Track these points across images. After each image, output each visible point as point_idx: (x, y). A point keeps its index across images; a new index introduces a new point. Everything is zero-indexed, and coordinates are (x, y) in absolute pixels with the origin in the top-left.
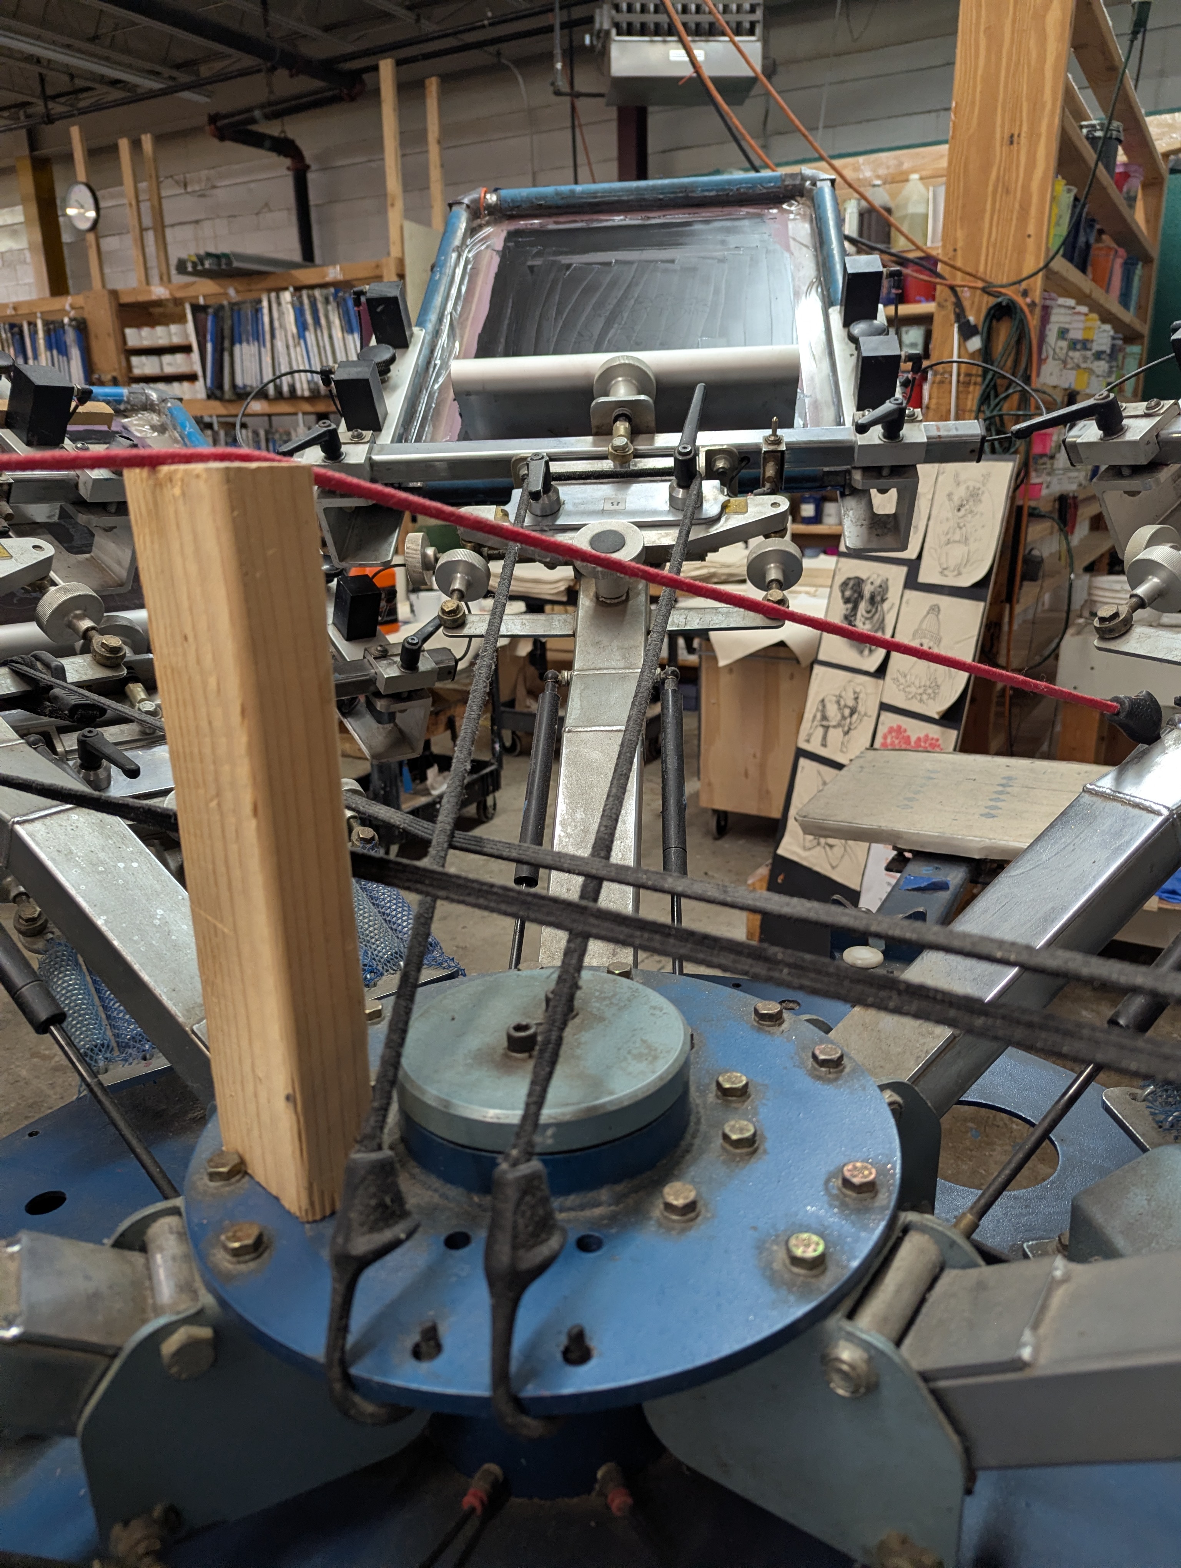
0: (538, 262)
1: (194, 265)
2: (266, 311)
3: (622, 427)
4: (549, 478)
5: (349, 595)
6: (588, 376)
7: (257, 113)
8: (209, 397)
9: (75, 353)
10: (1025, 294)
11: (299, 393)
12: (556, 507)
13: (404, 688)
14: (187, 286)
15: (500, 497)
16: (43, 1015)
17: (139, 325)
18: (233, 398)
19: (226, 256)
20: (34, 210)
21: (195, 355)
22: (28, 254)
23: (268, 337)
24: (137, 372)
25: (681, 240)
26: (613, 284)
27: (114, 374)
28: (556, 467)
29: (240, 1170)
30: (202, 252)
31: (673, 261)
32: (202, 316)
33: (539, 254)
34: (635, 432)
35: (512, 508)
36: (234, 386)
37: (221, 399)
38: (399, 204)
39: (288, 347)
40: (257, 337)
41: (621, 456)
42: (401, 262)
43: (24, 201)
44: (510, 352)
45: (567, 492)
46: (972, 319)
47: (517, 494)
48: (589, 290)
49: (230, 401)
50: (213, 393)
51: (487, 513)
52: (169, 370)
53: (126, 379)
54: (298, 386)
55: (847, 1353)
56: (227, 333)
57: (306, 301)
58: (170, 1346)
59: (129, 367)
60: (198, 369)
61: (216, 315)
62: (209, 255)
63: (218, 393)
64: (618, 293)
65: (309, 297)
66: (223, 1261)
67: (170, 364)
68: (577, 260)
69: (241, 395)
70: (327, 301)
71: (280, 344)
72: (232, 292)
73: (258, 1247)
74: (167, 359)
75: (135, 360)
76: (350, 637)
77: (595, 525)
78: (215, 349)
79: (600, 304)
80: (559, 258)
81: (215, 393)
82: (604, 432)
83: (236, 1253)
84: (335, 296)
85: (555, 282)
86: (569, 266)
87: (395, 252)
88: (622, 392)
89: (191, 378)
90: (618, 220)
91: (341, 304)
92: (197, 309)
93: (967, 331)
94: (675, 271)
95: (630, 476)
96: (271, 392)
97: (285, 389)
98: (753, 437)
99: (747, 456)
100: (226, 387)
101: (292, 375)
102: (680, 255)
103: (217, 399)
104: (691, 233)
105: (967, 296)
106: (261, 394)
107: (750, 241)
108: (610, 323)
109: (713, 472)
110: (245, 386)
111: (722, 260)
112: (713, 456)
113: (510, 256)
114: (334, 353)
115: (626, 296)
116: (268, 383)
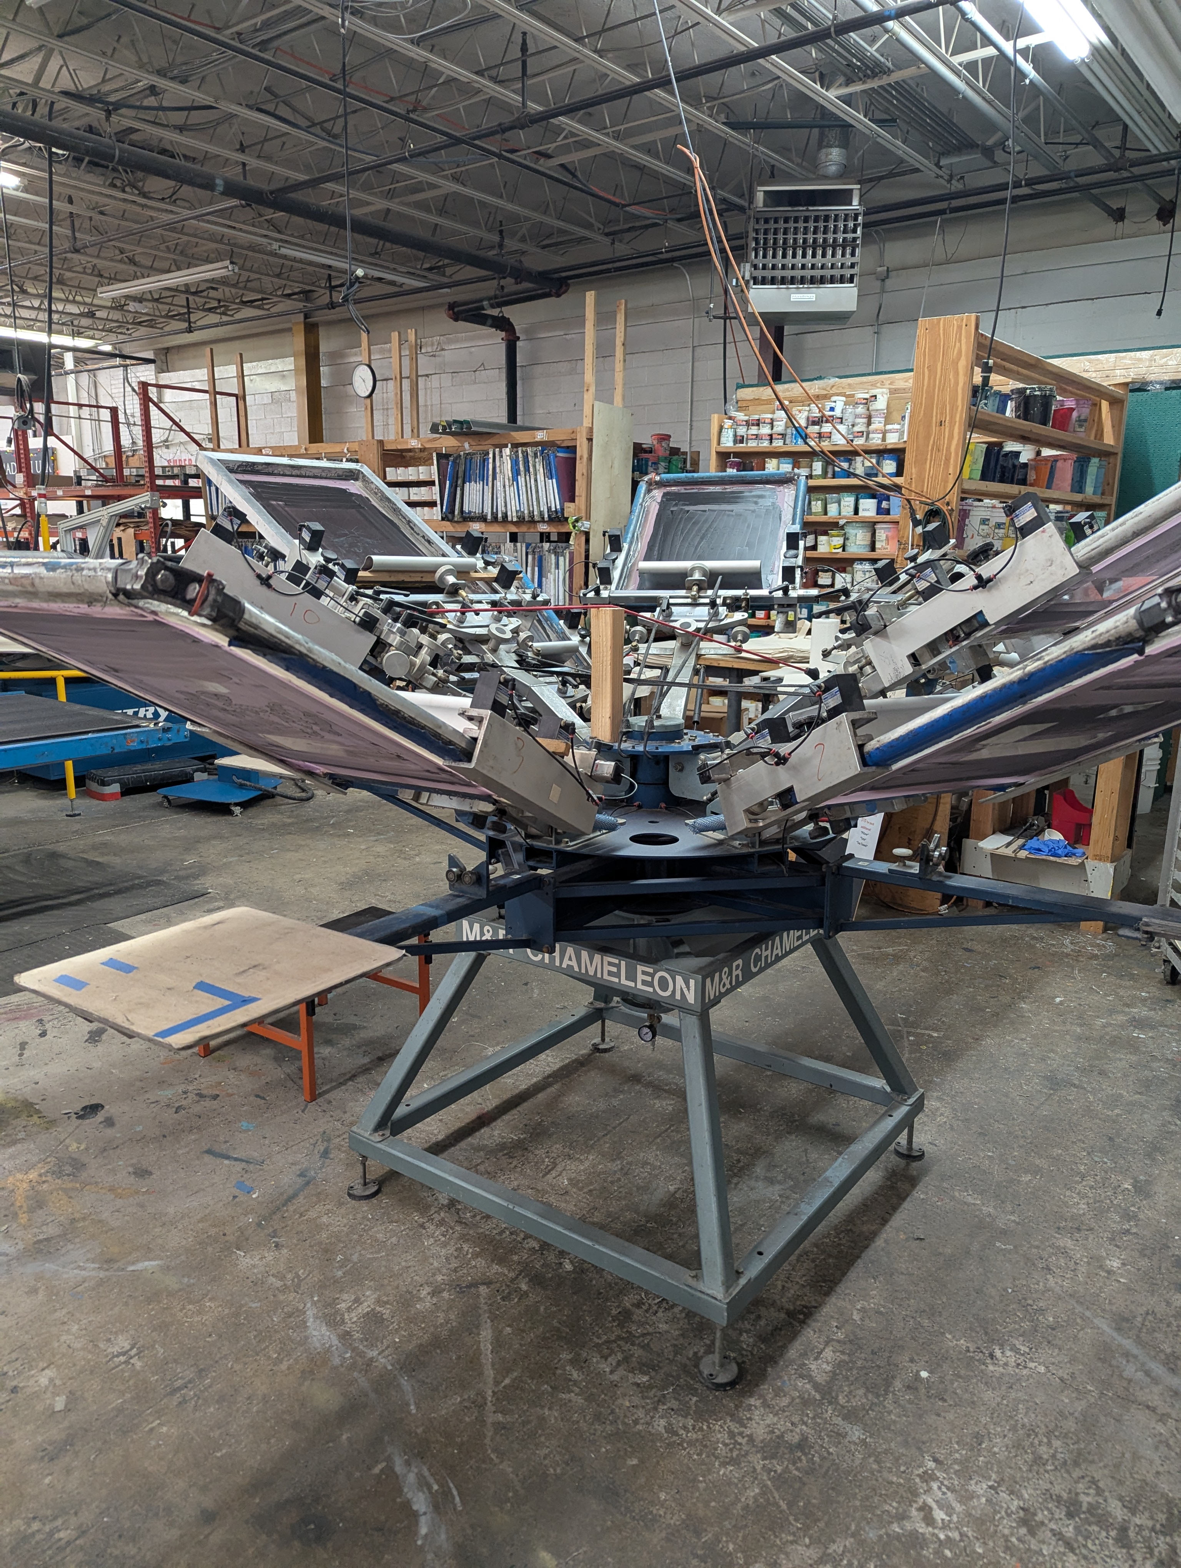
0: (675, 509)
1: (444, 428)
2: (491, 461)
3: (695, 588)
4: (669, 605)
6: (686, 569)
7: (485, 303)
8: (443, 519)
10: (948, 504)
11: (510, 519)
12: (670, 614)
14: (435, 440)
15: (652, 609)
17: (396, 466)
18: (460, 520)
19: (467, 422)
20: (302, 362)
21: (436, 489)
22: (293, 395)
23: (490, 479)
25: (738, 500)
26: (706, 521)
28: (672, 601)
30: (450, 419)
31: (732, 511)
32: (444, 461)
33: (676, 505)
34: (700, 589)
35: (656, 614)
36: (461, 511)
37: (451, 521)
38: (593, 389)
39: (504, 486)
40: (483, 478)
41: (694, 598)
42: (591, 430)
43: (294, 355)
44: (660, 559)
45: (674, 609)
46: (918, 517)
47: (658, 609)
48: (695, 523)
49: (457, 522)
50: (446, 516)
51: (648, 615)
52: (414, 498)
54: (509, 513)
56: (461, 474)
57: (520, 455)
60: (437, 498)
61: (454, 462)
62: (455, 421)
63: (450, 516)
64: (707, 525)
65: (523, 452)
67: (416, 494)
68: (691, 508)
69: (467, 518)
70: (536, 456)
71: (499, 484)
72: (466, 445)
74: (413, 490)
77: (682, 620)
78: (451, 486)
79: (699, 530)
80: (684, 507)
81: (448, 516)
82: (690, 589)
84: (542, 452)
85: (682, 518)
86: (688, 511)
87: (586, 423)
88: (697, 576)
89: (432, 504)
90: (712, 489)
91: (546, 459)
92: (440, 456)
93: (916, 523)
94: (733, 515)
95: (695, 604)
96: (489, 517)
97: (500, 515)
98: (739, 593)
99: (737, 599)
100: (456, 512)
101: (506, 506)
102: (736, 508)
103: (448, 520)
104: (743, 497)
105: (916, 505)
106: (482, 518)
107: (768, 502)
108: (702, 539)
109: (724, 604)
110: (470, 512)
111: (754, 511)
112: (725, 599)
113: (663, 505)
114: (537, 492)
115: (710, 527)
116: (488, 510)
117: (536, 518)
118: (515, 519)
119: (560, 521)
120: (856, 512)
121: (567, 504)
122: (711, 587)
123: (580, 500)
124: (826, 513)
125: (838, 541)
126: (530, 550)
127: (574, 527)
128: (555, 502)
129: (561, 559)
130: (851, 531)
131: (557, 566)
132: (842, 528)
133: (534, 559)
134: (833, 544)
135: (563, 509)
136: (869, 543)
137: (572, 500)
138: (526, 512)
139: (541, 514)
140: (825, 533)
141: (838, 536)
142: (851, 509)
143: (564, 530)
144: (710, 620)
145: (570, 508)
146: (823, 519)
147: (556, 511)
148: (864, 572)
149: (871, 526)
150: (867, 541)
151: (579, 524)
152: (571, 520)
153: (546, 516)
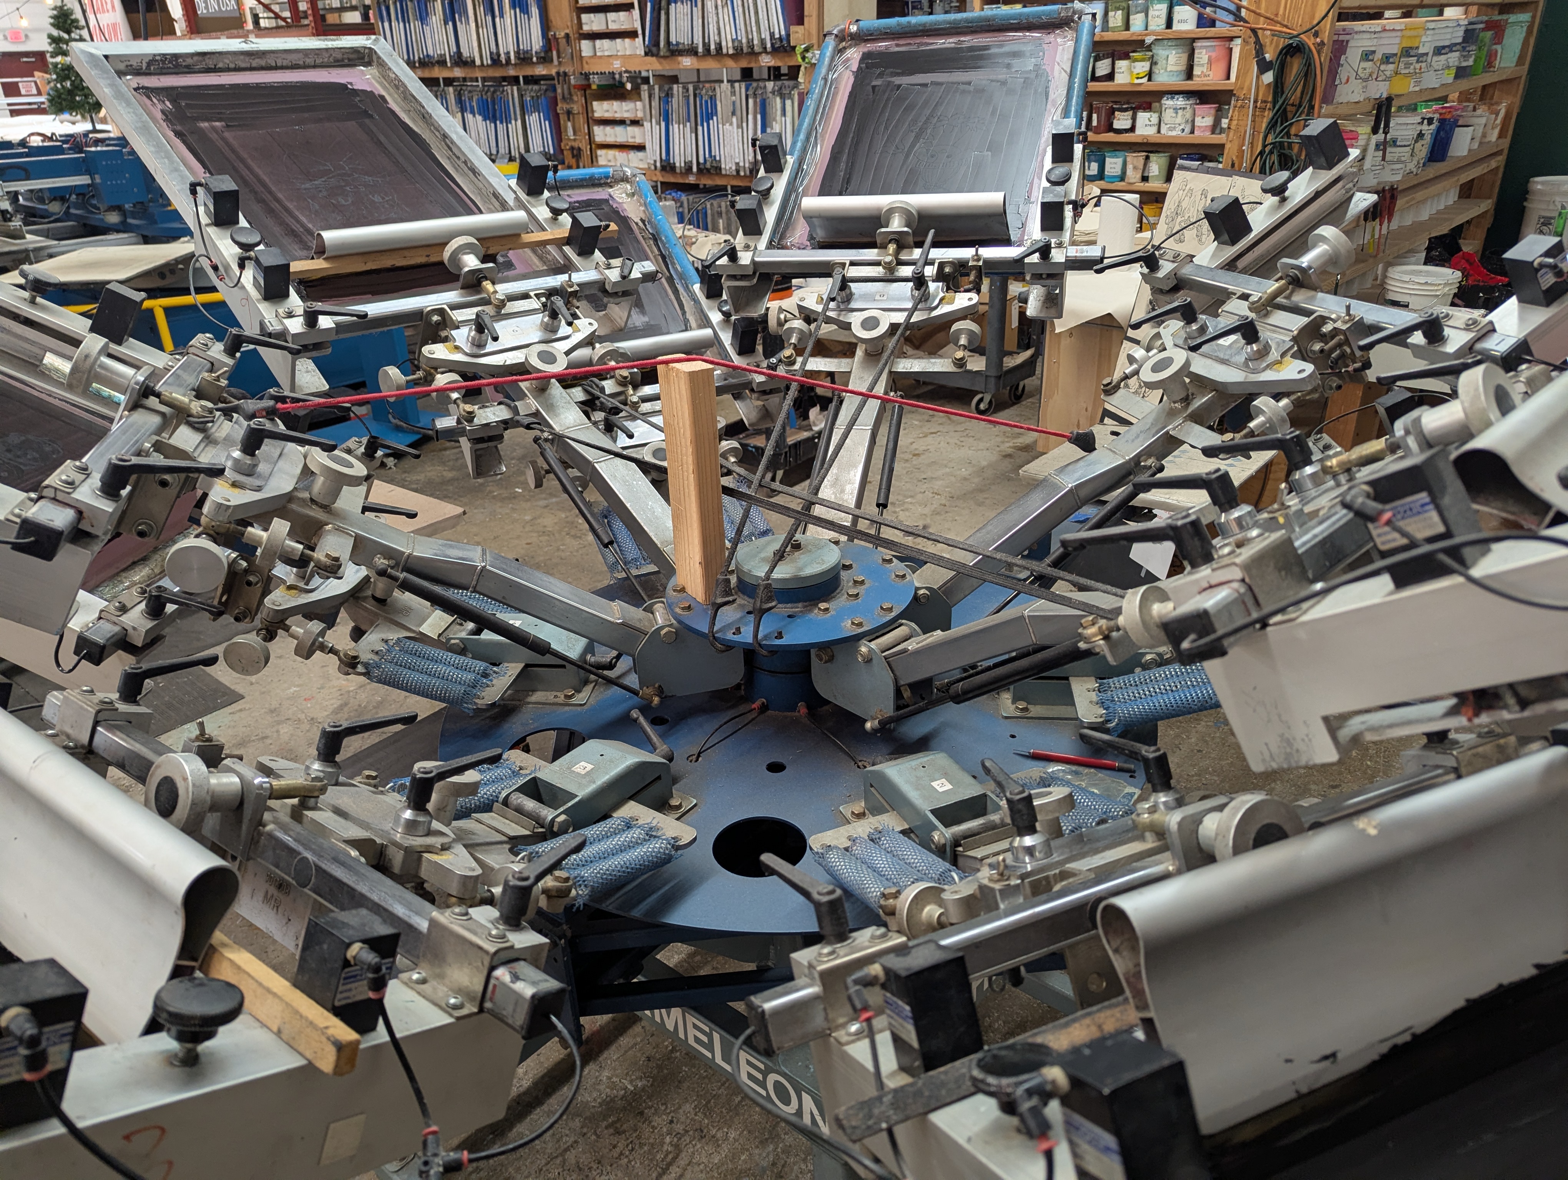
0: (879, 82)
3: (892, 247)
4: (847, 279)
5: (740, 330)
8: (646, 54)
9: (535, 11)
10: (1316, 33)
11: (724, 51)
12: (848, 298)
13: (767, 388)
16: (606, 541)
18: (668, 54)
21: (636, 12)
24: (586, 28)
25: (981, 63)
26: (926, 103)
27: (567, 31)
28: (853, 272)
29: (683, 590)
31: (969, 83)
33: (881, 75)
34: (899, 250)
36: (668, 42)
37: (657, 55)
39: (716, 7)
41: (889, 266)
45: (854, 287)
46: (1268, 56)
48: (909, 108)
49: (664, 57)
50: (650, 51)
52: (613, 27)
53: (576, 36)
54: (724, 44)
55: (864, 649)
58: (663, 632)
59: (580, 24)
60: (638, 26)
63: (654, 50)
64: (927, 112)
66: (678, 610)
67: (614, 21)
68: (905, 80)
69: (675, 51)
73: (689, 608)
74: (612, 16)
75: (584, 17)
76: (740, 353)
77: (867, 311)
78: (653, 8)
79: (915, 121)
80: (893, 79)
81: (652, 50)
82: (884, 247)
83: (683, 609)
85: (888, 99)
86: (899, 86)
88: (896, 225)
89: (632, 34)
90: (939, 42)
93: (1263, 66)
94: (969, 92)
95: (891, 278)
96: (700, 50)
97: (713, 47)
98: (966, 253)
99: (961, 266)
100: (662, 44)
101: (719, 34)
102: (976, 77)
103: (653, 55)
104: (989, 57)
105: (1266, 37)
106: (692, 51)
107: (1029, 64)
108: (917, 138)
109: (940, 276)
110: (678, 44)
111: (1004, 83)
112: (942, 265)
113: (861, 76)
114: (757, 13)
115: (931, 115)
116: (698, 40)
117: (757, 49)
118: (731, 52)
119: (786, 51)
120: (1169, 24)
121: (793, 28)
122: (919, 244)
123: (811, 21)
124: (1127, 27)
125: (1142, 67)
126: (750, 92)
127: (804, 58)
128: (779, 27)
129: (788, 103)
130: (1160, 52)
131: (784, 113)
132: (1149, 48)
133: (755, 103)
134: (1136, 71)
135: (788, 35)
136: (1184, 68)
137: (800, 21)
138: (744, 41)
139: (762, 42)
140: (1126, 56)
141: (1143, 60)
142: (1163, 21)
143: (792, 63)
144: (915, 309)
145: (798, 34)
146: (1124, 36)
147: (780, 39)
148: (1176, 110)
149: (1189, 44)
150: (1182, 66)
151: (809, 55)
152: (800, 49)
153: (769, 45)
